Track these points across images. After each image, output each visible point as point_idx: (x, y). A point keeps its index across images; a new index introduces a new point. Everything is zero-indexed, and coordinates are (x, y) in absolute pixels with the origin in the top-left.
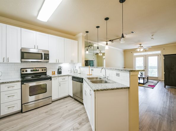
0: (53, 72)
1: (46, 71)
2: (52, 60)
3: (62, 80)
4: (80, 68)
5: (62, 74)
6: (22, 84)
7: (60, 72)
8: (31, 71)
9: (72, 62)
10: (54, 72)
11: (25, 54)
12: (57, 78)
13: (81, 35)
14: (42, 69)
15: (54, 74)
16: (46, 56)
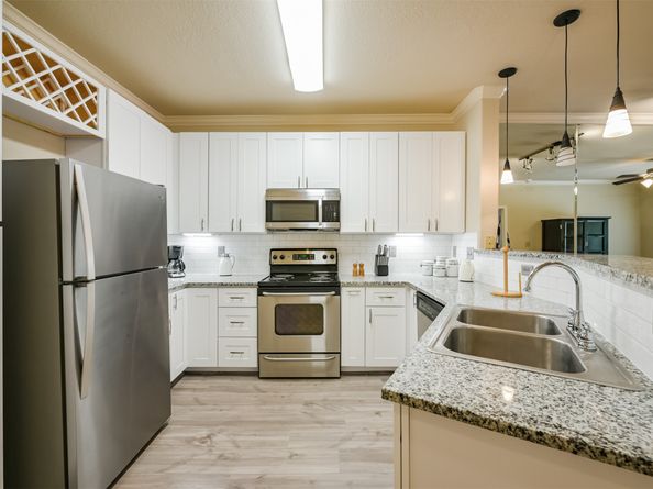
0: (355, 266)
1: (334, 262)
2: (350, 222)
3: (378, 301)
4: (470, 254)
5: (391, 278)
6: (260, 294)
7: (382, 270)
8: (295, 257)
9: (432, 229)
10: (362, 266)
11: (275, 208)
12: (362, 289)
13: (480, 95)
14: (324, 253)
15: (362, 273)
16: (332, 210)
